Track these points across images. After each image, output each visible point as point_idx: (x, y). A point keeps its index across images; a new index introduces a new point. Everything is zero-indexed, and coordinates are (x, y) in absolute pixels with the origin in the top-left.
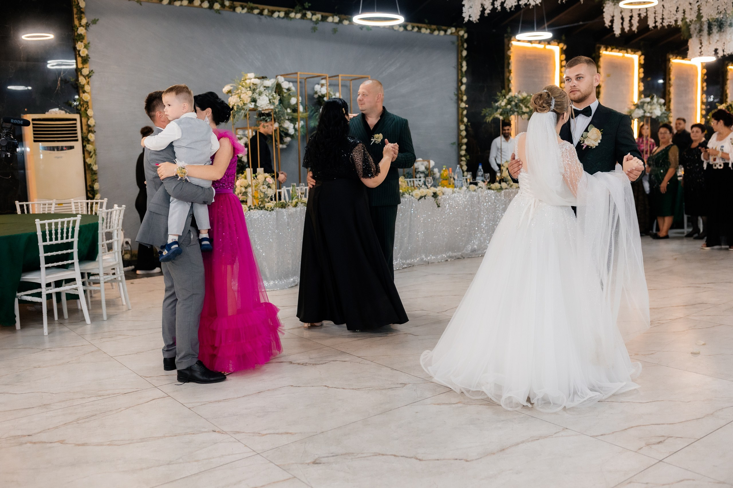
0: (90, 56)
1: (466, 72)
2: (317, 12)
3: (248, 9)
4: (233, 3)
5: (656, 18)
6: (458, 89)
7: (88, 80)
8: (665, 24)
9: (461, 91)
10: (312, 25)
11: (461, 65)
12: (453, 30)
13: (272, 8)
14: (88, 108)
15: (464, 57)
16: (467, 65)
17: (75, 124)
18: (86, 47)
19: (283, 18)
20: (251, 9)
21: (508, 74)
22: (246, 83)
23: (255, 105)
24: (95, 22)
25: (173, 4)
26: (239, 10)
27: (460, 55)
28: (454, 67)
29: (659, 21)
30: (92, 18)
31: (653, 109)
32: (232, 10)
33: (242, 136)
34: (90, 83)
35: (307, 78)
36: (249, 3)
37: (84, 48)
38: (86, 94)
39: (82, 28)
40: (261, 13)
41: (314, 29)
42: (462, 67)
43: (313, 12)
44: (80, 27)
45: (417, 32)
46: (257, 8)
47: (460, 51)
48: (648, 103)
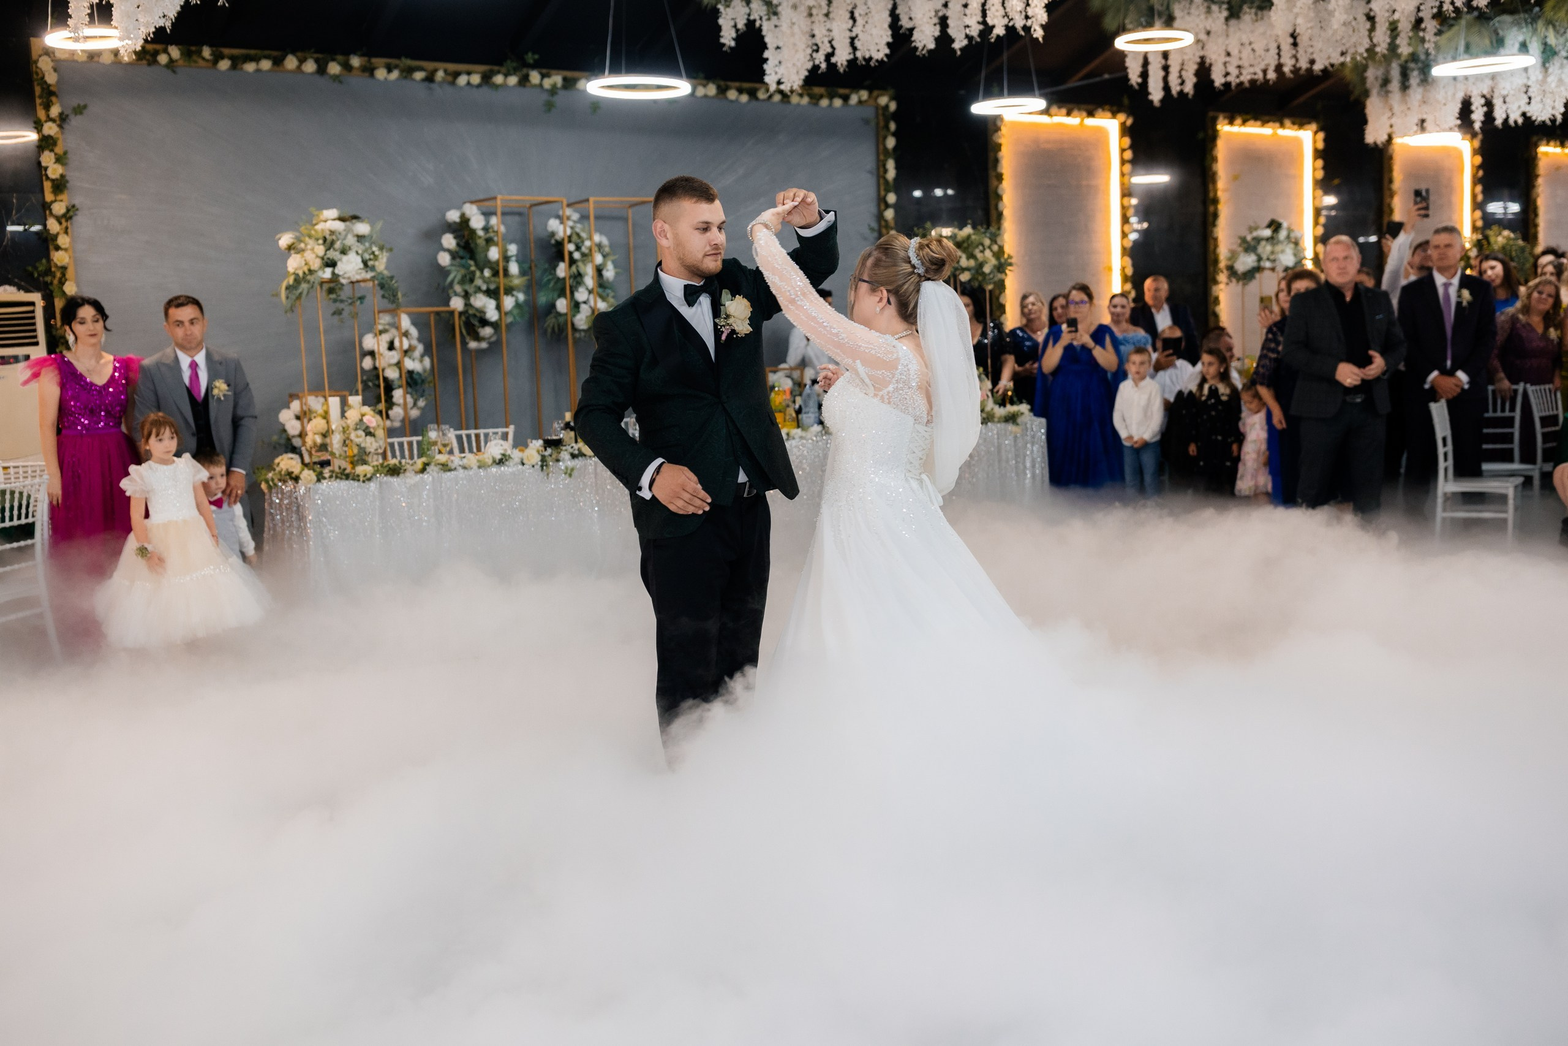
0: (68, 178)
1: (895, 179)
2: (553, 72)
3: (402, 71)
4: (369, 61)
5: (1227, 65)
6: (880, 217)
7: (64, 224)
8: (1246, 78)
9: (886, 221)
10: (545, 97)
11: (884, 166)
12: (864, 94)
13: (452, 67)
14: (66, 280)
15: (891, 151)
16: (897, 168)
17: (33, 312)
18: (59, 160)
19: (479, 86)
20: (408, 72)
21: (994, 182)
22: (316, 231)
23: (333, 273)
24: (79, 110)
25: (242, 69)
26: (381, 74)
27: (881, 147)
28: (870, 172)
29: (1234, 71)
30: (75, 102)
31: (1278, 253)
32: (367, 74)
33: (387, 327)
34: (69, 230)
35: (532, 206)
36: (403, 59)
37: (55, 163)
38: (60, 253)
39: (50, 124)
40: (430, 79)
41: (549, 106)
42: (886, 171)
43: (544, 71)
44: (46, 121)
45: (782, 101)
46: (421, 69)
47: (881, 139)
48: (1267, 239)
